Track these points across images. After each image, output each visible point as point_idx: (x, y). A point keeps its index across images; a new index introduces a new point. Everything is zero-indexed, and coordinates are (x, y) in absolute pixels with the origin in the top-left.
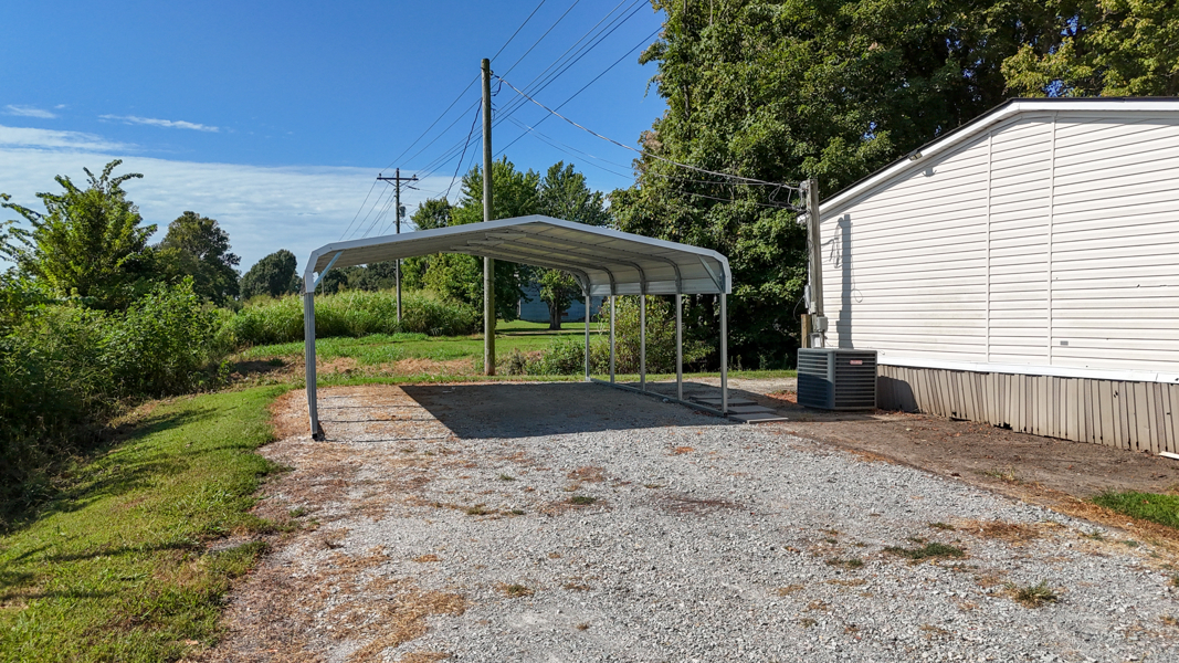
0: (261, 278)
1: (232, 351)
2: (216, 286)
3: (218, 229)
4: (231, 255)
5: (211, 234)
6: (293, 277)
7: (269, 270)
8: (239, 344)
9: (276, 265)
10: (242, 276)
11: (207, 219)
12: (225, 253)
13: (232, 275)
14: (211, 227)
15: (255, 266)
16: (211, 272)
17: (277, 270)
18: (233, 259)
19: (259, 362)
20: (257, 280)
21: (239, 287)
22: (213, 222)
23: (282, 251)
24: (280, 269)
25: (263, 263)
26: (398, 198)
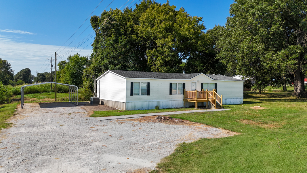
0: (20, 76)
1: (11, 96)
2: (7, 78)
3: (8, 63)
4: (12, 70)
5: (6, 64)
6: (30, 75)
7: (22, 73)
8: (13, 95)
9: (25, 72)
10: (15, 75)
11: (4, 60)
12: (10, 69)
13: (12, 75)
14: (6, 62)
15: (19, 72)
16: (6, 74)
17: (25, 74)
18: (12, 71)
19: (17, 99)
20: (19, 76)
21: (13, 78)
22: (6, 61)
23: (26, 68)
24: (26, 73)
25: (21, 72)
26: (51, 63)
